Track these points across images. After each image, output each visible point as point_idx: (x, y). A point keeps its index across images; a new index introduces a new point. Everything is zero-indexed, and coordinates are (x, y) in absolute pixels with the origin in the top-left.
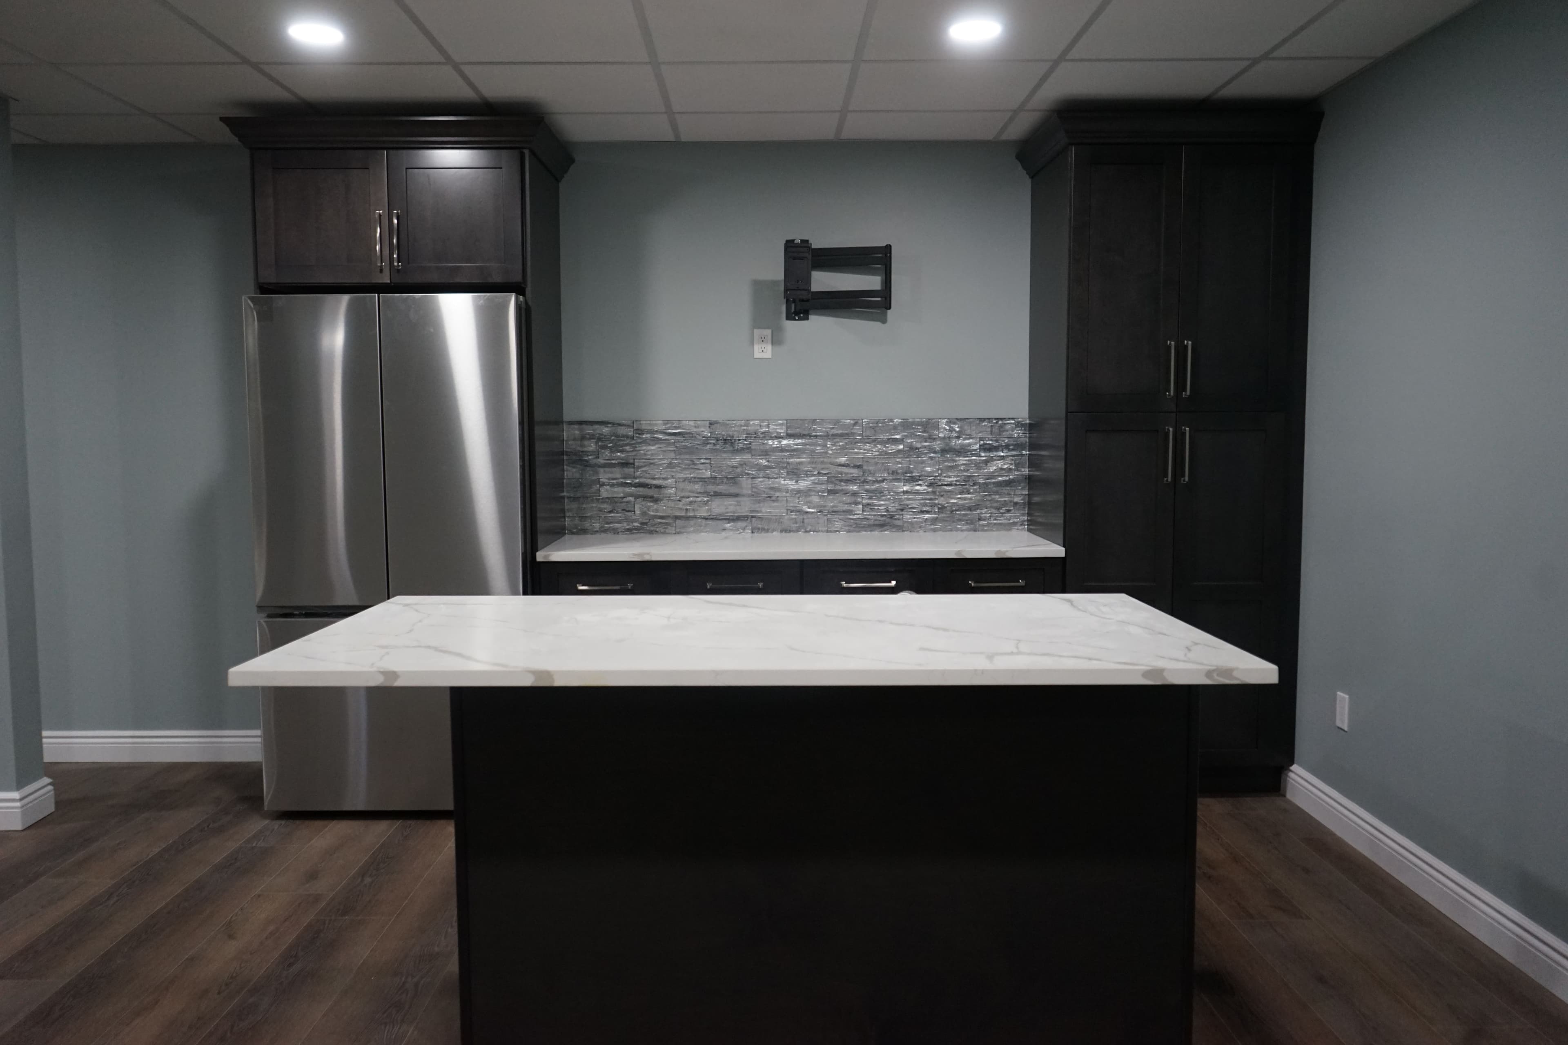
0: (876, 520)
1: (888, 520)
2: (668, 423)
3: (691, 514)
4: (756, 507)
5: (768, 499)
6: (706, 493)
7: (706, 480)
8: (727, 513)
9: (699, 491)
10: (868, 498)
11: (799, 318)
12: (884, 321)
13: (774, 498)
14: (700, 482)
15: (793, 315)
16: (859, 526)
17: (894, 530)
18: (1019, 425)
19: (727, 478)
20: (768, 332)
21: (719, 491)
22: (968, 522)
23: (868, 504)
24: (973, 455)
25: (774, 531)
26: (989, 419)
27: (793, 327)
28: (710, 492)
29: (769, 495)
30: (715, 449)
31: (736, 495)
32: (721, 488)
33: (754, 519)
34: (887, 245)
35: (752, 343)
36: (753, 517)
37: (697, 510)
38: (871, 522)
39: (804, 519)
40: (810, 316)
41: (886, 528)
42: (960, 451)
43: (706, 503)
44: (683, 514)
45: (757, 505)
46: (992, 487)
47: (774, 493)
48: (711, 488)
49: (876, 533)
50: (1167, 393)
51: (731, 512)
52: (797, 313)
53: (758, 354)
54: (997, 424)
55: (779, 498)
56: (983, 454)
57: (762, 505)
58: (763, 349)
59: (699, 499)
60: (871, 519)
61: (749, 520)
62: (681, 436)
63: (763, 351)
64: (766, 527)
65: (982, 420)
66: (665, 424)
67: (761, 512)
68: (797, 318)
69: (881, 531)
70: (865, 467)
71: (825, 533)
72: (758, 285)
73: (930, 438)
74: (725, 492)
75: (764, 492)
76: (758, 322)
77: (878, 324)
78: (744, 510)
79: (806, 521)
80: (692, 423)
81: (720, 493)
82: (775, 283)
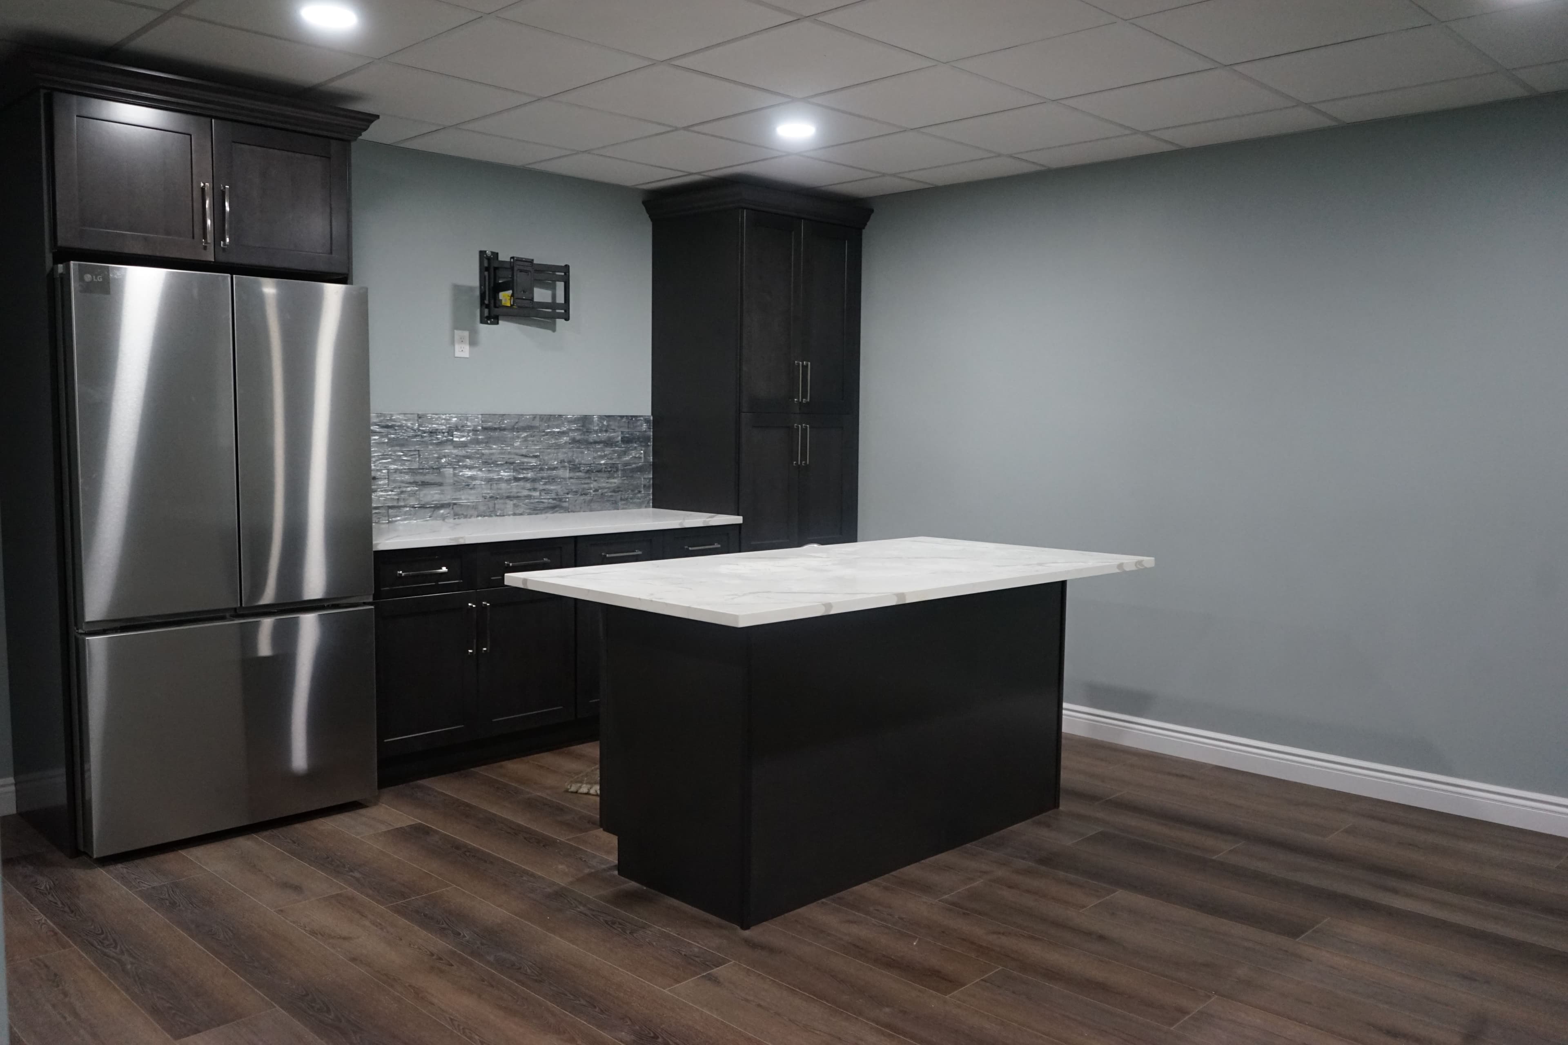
0: (549, 503)
1: (558, 503)
2: (381, 416)
3: (402, 504)
4: (457, 495)
5: (466, 487)
6: (415, 483)
7: (415, 471)
8: (433, 501)
9: (409, 481)
10: (543, 484)
11: (491, 322)
12: (554, 330)
13: (471, 486)
14: (410, 472)
15: (486, 319)
16: (536, 509)
17: (562, 511)
18: (647, 421)
19: (433, 468)
20: (466, 334)
21: (426, 481)
22: (614, 502)
23: (544, 490)
24: (616, 446)
25: (471, 517)
26: (627, 416)
27: (485, 330)
28: (418, 482)
29: (467, 484)
30: (422, 441)
31: (440, 484)
32: (428, 478)
33: (455, 506)
34: (566, 265)
35: (453, 343)
36: (455, 504)
37: (407, 499)
38: (546, 505)
39: (495, 504)
40: (500, 322)
41: (556, 509)
42: (607, 442)
43: (414, 494)
44: (395, 504)
45: (458, 493)
46: (630, 472)
47: (471, 481)
48: (419, 478)
49: (549, 515)
50: (796, 400)
51: (436, 501)
52: (488, 318)
53: (458, 354)
54: (632, 419)
55: (476, 486)
56: (623, 446)
57: (462, 492)
58: (462, 349)
59: (409, 489)
60: (546, 503)
61: (451, 507)
62: (393, 429)
63: (463, 351)
64: (465, 514)
65: (622, 417)
66: (378, 417)
67: (460, 499)
68: (489, 322)
69: (553, 513)
70: (541, 457)
71: (512, 516)
72: (459, 291)
73: (587, 432)
74: (431, 482)
75: (464, 480)
76: (458, 325)
77: (549, 332)
78: (447, 499)
79: (497, 506)
80: (401, 417)
81: (428, 482)
82: (471, 289)
